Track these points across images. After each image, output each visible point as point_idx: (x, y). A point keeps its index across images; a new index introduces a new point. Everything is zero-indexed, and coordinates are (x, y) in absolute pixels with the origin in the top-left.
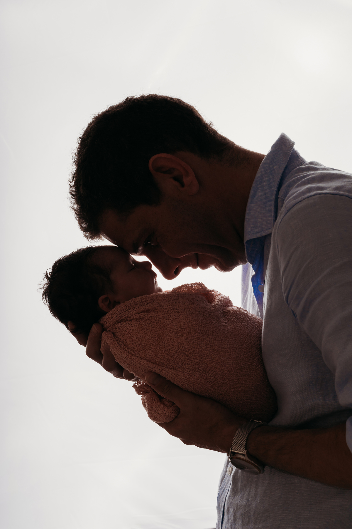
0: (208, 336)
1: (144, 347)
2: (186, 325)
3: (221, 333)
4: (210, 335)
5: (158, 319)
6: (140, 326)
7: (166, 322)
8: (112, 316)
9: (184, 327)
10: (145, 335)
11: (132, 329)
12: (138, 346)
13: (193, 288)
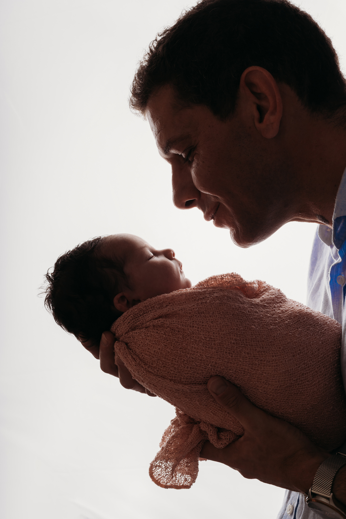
0: (246, 346)
1: (164, 363)
2: (216, 333)
3: (263, 341)
4: (248, 345)
5: (179, 326)
6: (158, 336)
7: (190, 331)
8: (123, 322)
9: (214, 336)
10: (165, 347)
11: (149, 339)
12: (157, 362)
13: (224, 280)
